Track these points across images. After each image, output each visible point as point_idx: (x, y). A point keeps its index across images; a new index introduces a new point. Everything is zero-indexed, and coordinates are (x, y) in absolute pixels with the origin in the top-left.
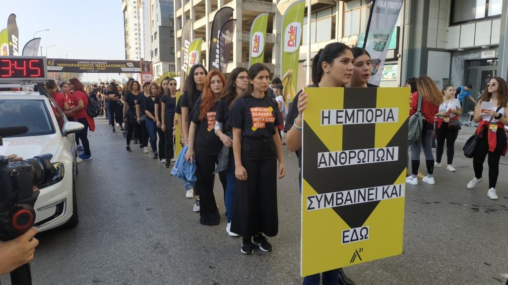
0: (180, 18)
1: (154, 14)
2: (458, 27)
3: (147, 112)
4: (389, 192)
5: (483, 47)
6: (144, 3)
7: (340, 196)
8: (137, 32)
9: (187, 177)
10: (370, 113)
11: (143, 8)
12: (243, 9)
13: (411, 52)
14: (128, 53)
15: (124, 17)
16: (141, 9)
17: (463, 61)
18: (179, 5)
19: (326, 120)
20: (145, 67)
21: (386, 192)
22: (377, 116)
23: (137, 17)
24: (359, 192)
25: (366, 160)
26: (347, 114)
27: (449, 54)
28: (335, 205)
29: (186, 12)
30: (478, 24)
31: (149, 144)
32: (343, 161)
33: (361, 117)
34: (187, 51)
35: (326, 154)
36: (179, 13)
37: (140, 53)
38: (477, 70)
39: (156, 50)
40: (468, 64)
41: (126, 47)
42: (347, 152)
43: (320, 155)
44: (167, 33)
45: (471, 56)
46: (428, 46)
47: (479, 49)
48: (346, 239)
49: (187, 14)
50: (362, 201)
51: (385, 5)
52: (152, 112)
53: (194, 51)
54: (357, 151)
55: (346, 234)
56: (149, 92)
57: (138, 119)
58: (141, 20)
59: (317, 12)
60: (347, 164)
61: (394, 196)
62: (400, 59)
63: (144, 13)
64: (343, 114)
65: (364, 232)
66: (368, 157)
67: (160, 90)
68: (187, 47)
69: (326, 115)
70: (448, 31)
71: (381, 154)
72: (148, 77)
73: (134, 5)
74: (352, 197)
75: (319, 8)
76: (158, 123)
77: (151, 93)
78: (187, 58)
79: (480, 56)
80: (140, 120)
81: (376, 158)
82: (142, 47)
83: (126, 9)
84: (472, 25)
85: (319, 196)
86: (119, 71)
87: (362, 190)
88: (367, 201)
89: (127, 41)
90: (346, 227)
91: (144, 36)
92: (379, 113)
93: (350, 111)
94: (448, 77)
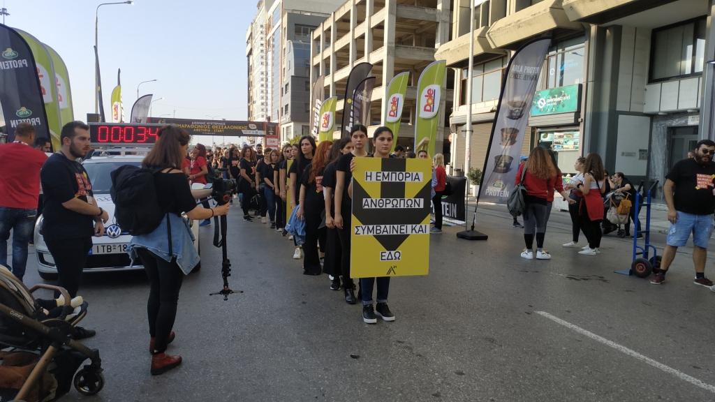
0: (317, 66)
1: (285, 59)
2: (658, 85)
3: (266, 179)
4: (417, 229)
5: (689, 111)
6: (273, 46)
7: (378, 228)
8: (264, 82)
9: (298, 232)
10: (401, 175)
11: (273, 52)
12: (395, 56)
13: (596, 116)
14: (251, 109)
15: (249, 63)
16: (270, 54)
17: (666, 128)
18: (317, 48)
19: (369, 178)
20: (270, 129)
21: (414, 229)
22: (406, 177)
23: (265, 63)
24: (393, 227)
25: (398, 205)
26: (384, 175)
27: (648, 119)
28: (375, 234)
29: (326, 59)
30: (683, 82)
31: (268, 214)
32: (381, 205)
33: (394, 177)
34: (318, 112)
35: (369, 200)
36: (317, 60)
37: (267, 110)
38: (683, 139)
39: (287, 106)
40: (672, 132)
41: (249, 102)
42: (384, 199)
43: (364, 200)
44: (301, 86)
45: (676, 122)
46: (618, 108)
47: (684, 113)
48: (383, 258)
49: (327, 61)
50: (395, 233)
51: (521, 70)
52: (272, 180)
53: (328, 113)
54: (391, 199)
55: (383, 254)
56: (269, 158)
57: (257, 187)
58: (270, 67)
59: (484, 63)
60: (384, 207)
61: (421, 233)
62: (582, 125)
63: (273, 59)
64: (381, 175)
65: (397, 255)
66: (401, 204)
67: (280, 157)
68: (319, 107)
69: (369, 174)
70: (646, 90)
71: (409, 203)
72: (274, 142)
73: (261, 48)
74: (389, 229)
75: (487, 58)
76: (276, 191)
77: (271, 160)
78: (318, 120)
79: (686, 122)
80: (259, 189)
81: (406, 205)
82: (269, 102)
83: (250, 53)
84: (675, 84)
85: (364, 226)
86: (239, 134)
87: (396, 226)
88: (399, 233)
89: (251, 94)
90: (383, 249)
91: (272, 87)
92: (408, 175)
93: (386, 173)
94: (646, 148)
